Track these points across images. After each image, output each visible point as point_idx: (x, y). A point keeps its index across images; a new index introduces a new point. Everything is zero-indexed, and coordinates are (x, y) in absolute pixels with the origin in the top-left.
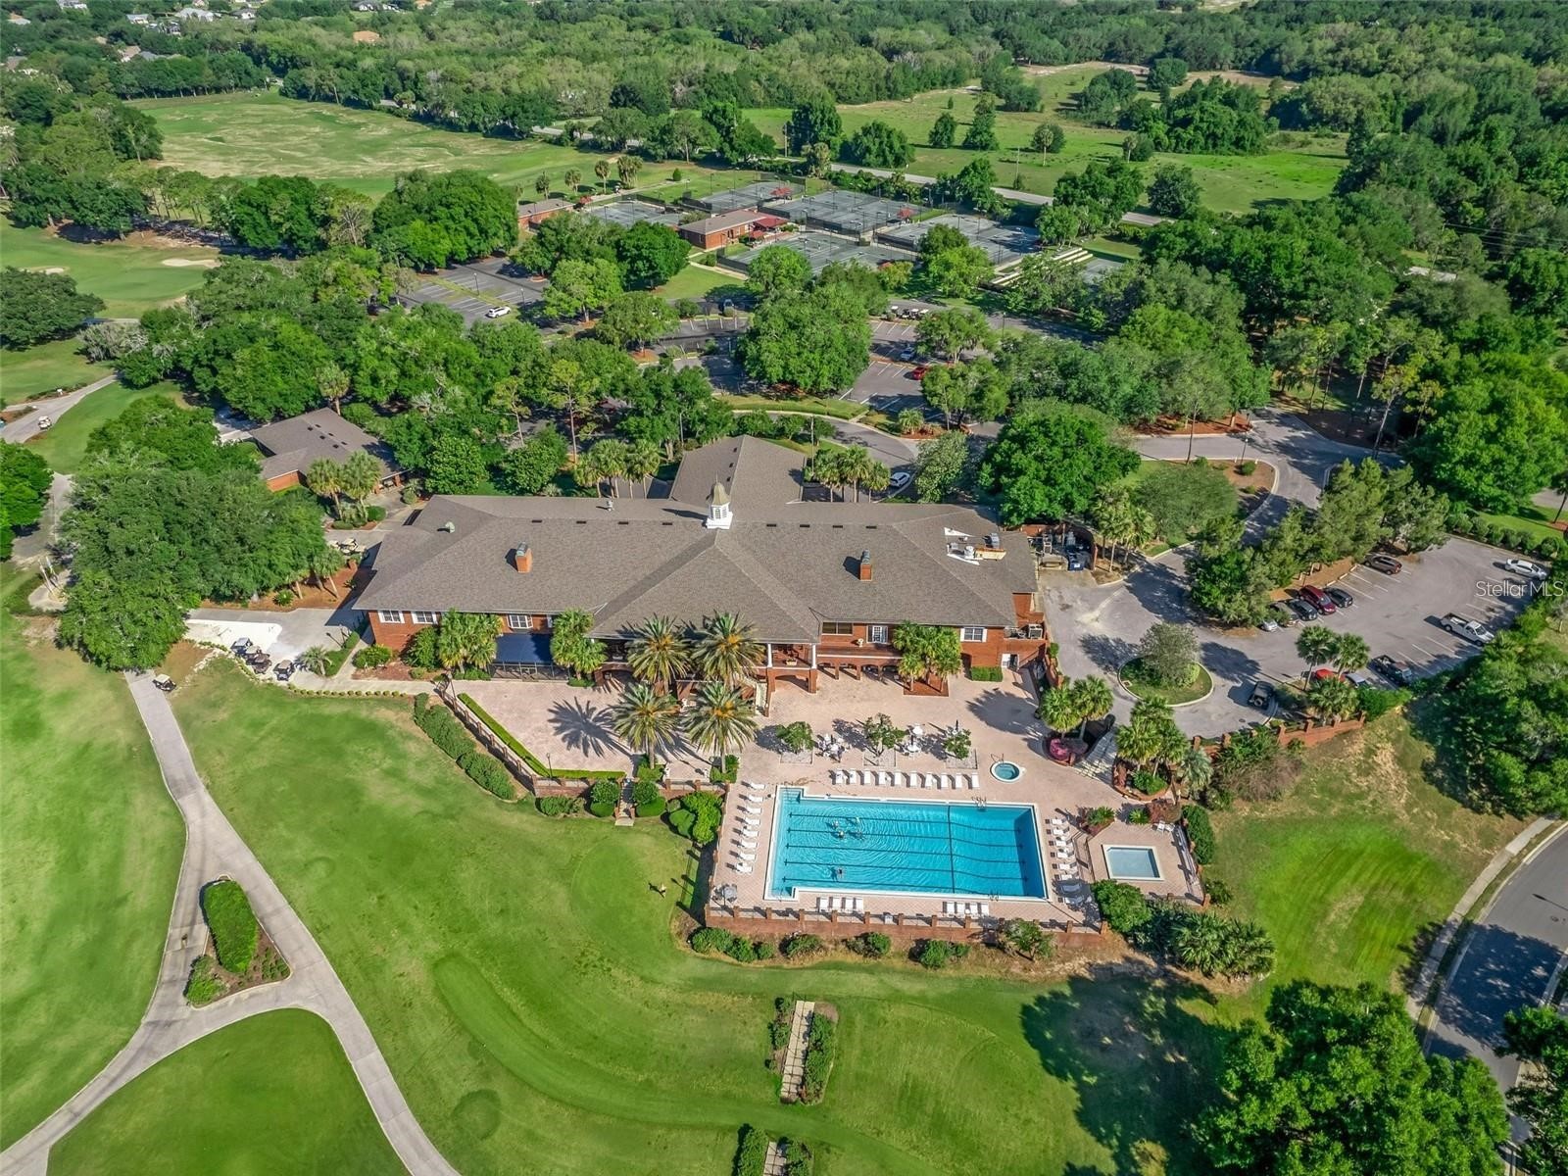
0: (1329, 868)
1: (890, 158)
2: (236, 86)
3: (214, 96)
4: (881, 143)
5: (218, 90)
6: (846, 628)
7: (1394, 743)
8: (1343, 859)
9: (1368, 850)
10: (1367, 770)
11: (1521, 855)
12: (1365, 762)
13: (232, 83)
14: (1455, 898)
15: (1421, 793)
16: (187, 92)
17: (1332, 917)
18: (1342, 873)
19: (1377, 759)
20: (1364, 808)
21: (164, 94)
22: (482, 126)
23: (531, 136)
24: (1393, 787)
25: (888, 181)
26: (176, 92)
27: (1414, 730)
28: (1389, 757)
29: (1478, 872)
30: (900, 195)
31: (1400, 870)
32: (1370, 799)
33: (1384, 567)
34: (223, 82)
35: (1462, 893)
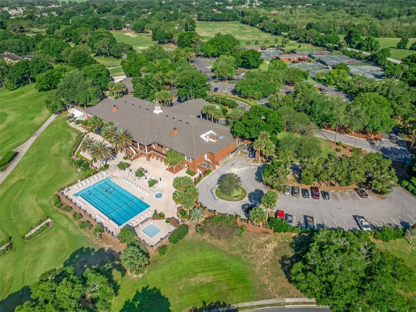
0: (210, 266)
1: (370, 48)
2: (232, 20)
3: (227, 22)
4: (368, 43)
5: (228, 21)
6: (162, 147)
7: (279, 243)
8: (219, 267)
9: (231, 270)
10: (260, 247)
11: (288, 304)
12: (262, 244)
13: (231, 19)
14: (244, 301)
15: (274, 264)
16: (221, 21)
17: (193, 280)
18: (212, 270)
19: (267, 246)
20: (246, 257)
21: (216, 21)
22: (272, 32)
23: (280, 34)
24: (264, 257)
25: (357, 53)
26: (218, 21)
27: (292, 243)
28: (273, 246)
29: (263, 299)
30: (359, 58)
31: (236, 282)
32: (252, 256)
33: (361, 194)
34: (229, 19)
35: (249, 301)
